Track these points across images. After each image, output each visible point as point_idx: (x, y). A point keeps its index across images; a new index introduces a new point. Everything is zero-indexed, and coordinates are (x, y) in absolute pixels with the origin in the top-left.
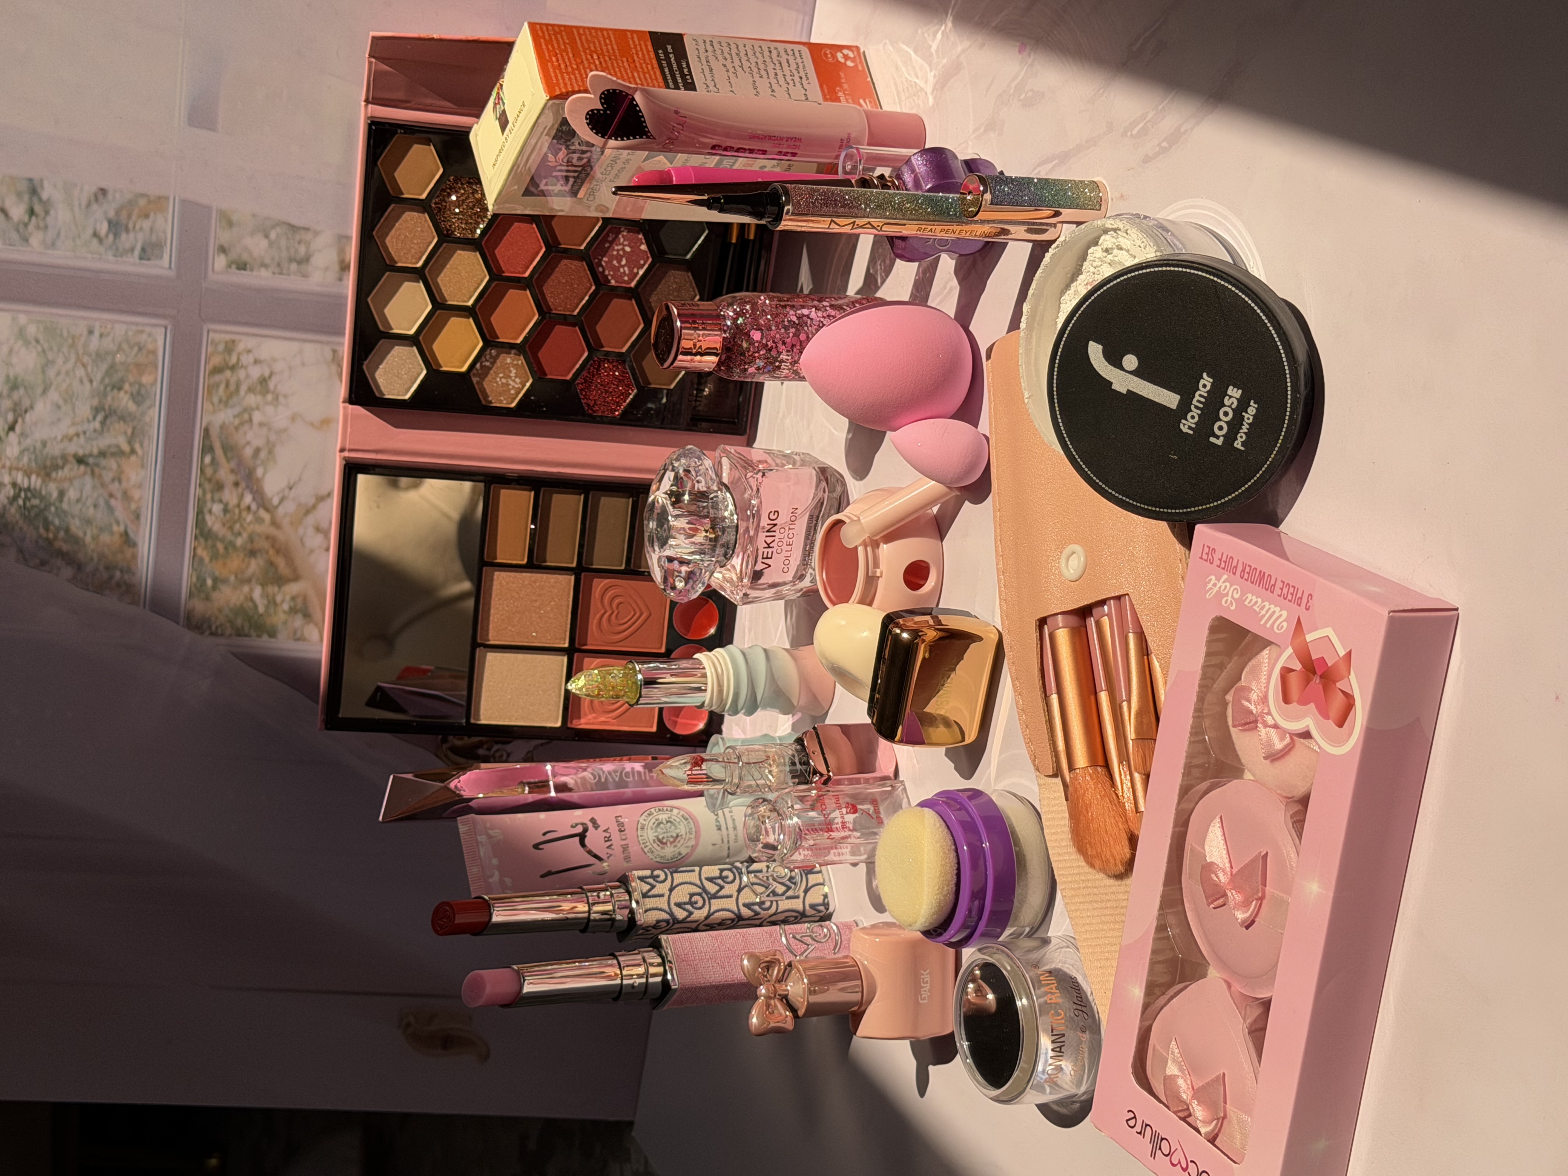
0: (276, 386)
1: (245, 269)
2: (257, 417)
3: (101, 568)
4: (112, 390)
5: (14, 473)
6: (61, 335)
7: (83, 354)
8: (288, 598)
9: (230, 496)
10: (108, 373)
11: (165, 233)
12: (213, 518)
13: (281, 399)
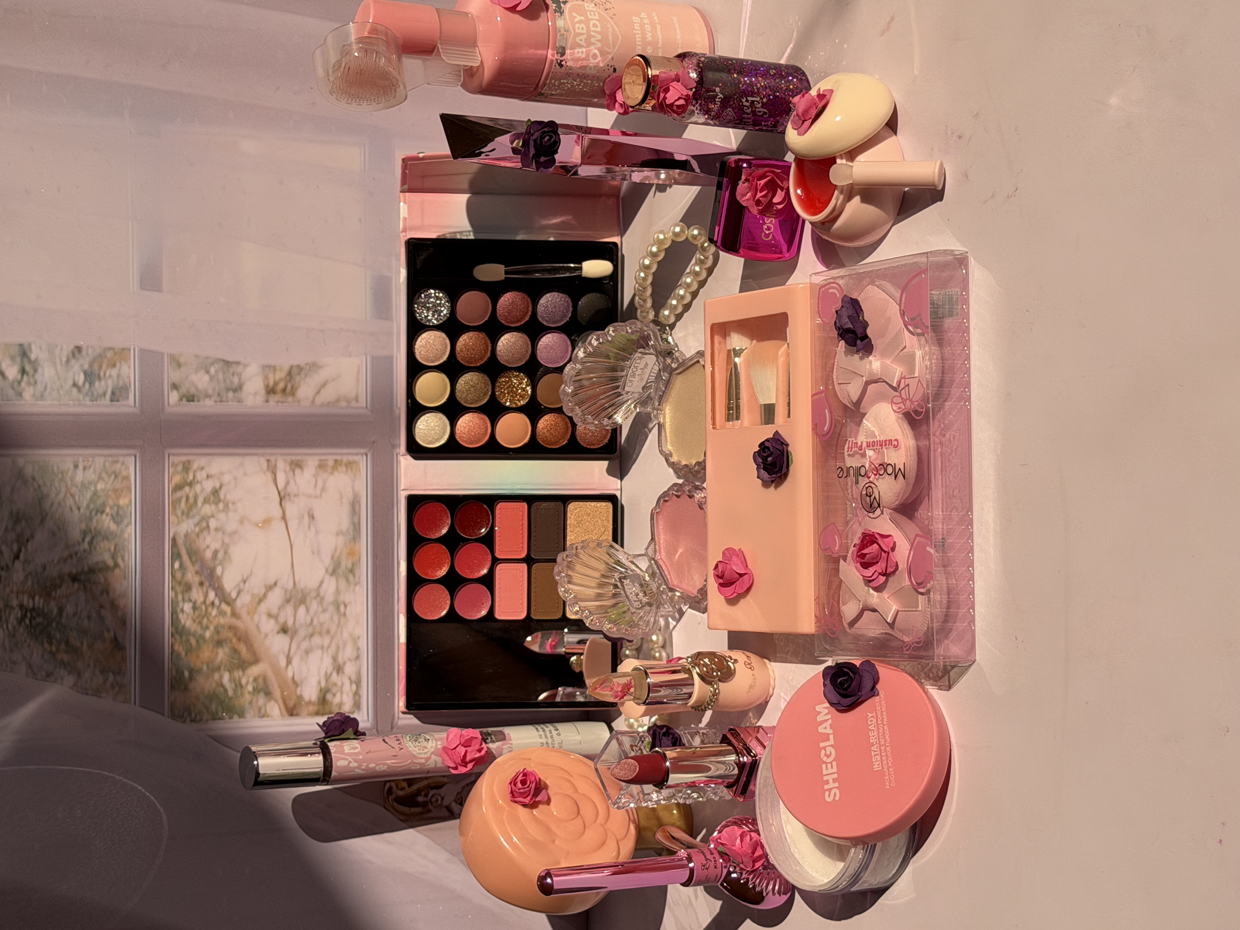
0: (225, 497)
1: (193, 401)
2: (213, 523)
3: (97, 672)
4: (96, 514)
5: (21, 596)
6: (53, 470)
7: (72, 486)
8: (251, 679)
9: (197, 595)
10: (92, 500)
11: (129, 377)
12: (185, 616)
13: (230, 506)
